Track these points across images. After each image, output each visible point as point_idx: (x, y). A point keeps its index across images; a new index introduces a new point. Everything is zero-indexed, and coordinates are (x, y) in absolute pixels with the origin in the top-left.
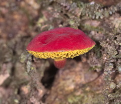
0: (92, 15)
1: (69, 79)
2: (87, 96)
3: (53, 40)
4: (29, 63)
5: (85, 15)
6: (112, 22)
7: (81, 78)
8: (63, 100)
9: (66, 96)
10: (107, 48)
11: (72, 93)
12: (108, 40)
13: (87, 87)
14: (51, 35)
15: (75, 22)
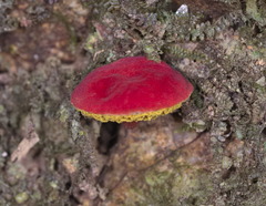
0: (186, 35)
1: (145, 139)
2: (181, 174)
3: (119, 90)
4: (75, 124)
5: (173, 34)
6: (221, 44)
7: (166, 139)
8: (136, 180)
9: (142, 171)
10: (214, 95)
11: (153, 166)
12: (215, 80)
13: (178, 157)
14: (115, 79)
15: (156, 48)
